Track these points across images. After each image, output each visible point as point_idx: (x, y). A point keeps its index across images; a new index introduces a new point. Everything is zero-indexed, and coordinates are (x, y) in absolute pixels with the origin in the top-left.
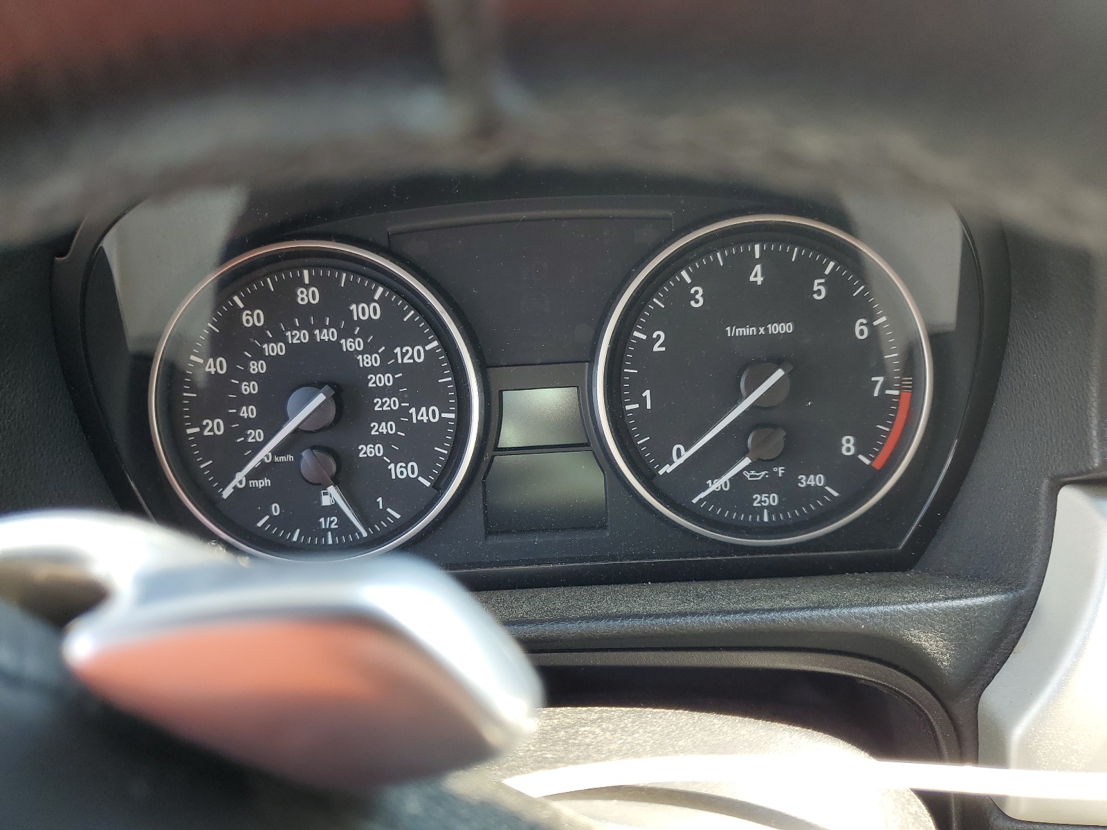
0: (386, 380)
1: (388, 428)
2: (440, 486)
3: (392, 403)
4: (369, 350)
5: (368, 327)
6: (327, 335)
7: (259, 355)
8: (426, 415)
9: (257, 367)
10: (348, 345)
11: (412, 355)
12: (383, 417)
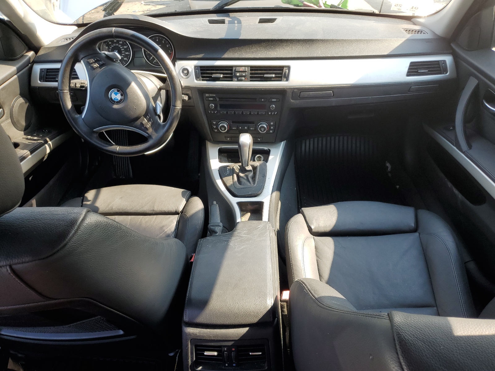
0: (123, 50)
1: (124, 54)
2: (129, 61)
3: (124, 52)
4: (121, 46)
5: (121, 44)
6: (117, 45)
7: (111, 47)
8: (127, 53)
9: (111, 48)
10: (119, 46)
11: (125, 47)
12: (123, 53)
